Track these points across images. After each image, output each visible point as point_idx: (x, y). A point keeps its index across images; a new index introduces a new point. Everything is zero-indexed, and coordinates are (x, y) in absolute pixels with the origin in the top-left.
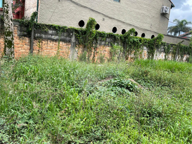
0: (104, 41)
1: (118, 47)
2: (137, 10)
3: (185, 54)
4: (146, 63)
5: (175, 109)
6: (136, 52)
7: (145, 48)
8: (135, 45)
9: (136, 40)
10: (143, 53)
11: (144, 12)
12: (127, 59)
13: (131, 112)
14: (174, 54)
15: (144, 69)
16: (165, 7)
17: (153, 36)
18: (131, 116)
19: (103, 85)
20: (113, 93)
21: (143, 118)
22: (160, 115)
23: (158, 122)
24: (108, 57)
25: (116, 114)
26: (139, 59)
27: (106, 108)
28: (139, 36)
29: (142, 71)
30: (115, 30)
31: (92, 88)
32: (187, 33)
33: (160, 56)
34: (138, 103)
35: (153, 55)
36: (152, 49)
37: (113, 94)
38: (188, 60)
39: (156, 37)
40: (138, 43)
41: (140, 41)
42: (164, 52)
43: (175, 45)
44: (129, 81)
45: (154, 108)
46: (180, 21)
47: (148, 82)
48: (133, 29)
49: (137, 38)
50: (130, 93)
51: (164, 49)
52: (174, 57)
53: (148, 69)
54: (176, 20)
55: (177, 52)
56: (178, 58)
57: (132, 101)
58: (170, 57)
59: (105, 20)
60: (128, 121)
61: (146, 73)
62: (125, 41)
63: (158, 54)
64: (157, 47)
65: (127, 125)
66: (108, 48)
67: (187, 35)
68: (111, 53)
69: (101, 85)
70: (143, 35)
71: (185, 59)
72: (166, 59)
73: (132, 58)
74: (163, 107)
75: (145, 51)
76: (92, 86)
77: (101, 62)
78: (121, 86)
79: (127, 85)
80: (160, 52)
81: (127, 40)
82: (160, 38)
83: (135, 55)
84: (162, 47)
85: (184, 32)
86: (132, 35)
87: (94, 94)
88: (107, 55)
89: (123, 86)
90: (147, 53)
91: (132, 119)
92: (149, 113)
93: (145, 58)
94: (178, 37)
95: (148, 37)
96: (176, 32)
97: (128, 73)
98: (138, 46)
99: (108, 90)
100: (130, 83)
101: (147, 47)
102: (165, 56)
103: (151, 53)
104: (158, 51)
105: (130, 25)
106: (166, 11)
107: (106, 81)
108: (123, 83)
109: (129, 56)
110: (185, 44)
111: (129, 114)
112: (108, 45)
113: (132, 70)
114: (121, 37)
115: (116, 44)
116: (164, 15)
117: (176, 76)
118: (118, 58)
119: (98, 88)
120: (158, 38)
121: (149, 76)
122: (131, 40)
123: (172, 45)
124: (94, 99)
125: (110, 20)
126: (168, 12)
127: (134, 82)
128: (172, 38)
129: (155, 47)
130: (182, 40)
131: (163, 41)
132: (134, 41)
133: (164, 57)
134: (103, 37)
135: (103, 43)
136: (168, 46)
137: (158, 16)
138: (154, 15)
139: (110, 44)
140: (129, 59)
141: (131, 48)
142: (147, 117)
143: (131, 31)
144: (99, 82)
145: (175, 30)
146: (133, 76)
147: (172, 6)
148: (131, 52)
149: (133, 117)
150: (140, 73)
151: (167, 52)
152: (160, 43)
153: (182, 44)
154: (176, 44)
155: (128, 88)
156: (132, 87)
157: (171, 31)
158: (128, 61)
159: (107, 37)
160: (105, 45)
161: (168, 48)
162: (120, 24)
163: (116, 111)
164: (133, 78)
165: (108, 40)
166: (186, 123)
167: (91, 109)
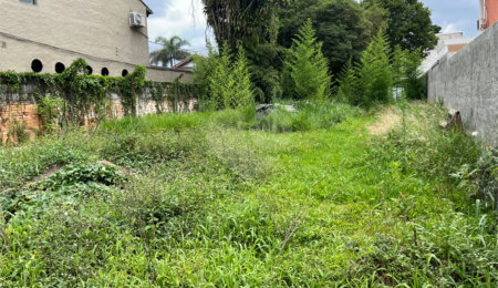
0: (15, 92)
1: (55, 102)
2: (80, 22)
3: (189, 98)
4: (125, 125)
5: (200, 193)
6: (98, 107)
7: (115, 96)
8: (93, 94)
9: (91, 82)
10: (113, 108)
11: (96, 25)
12: (82, 124)
13: (122, 224)
14: (171, 99)
15: (125, 137)
16: (135, 13)
17: (125, 72)
18: (122, 230)
19: (42, 187)
20: (69, 198)
21: (148, 227)
22: (177, 212)
23: (177, 226)
24: (37, 127)
25: (89, 237)
26: (107, 118)
27: (63, 232)
28: (97, 72)
29: (121, 142)
30: (37, 65)
31: (14, 202)
32: (185, 61)
33: (146, 109)
34: (129, 202)
35: (134, 108)
36: (129, 95)
37: (70, 200)
38: (196, 107)
39: (131, 71)
40: (97, 88)
41: (102, 82)
42: (153, 98)
43: (170, 84)
44: (100, 165)
45: (164, 203)
46: (168, 39)
47: (139, 159)
48: (80, 60)
49: (93, 78)
50: (107, 188)
51: (152, 93)
52: (173, 107)
53: (132, 134)
54: (160, 38)
55: (176, 96)
56: (180, 106)
57: (118, 202)
58: (166, 107)
59: (9, 47)
60: (119, 243)
61: (131, 143)
62: (68, 87)
63: (143, 104)
64: (139, 91)
65: (119, 252)
66: (31, 107)
67: (185, 64)
68: (40, 116)
69: (36, 189)
70: (105, 71)
71: (191, 106)
72: (159, 112)
73: (92, 121)
74: (179, 195)
75: (116, 102)
76: (13, 197)
77: (19, 141)
78: (85, 180)
79: (98, 174)
80: (147, 100)
81: (72, 84)
82: (139, 73)
83: (96, 112)
84: (148, 90)
85: (178, 59)
86: (80, 74)
87: (23, 213)
88: (31, 122)
89: (91, 179)
90: (121, 106)
91: (127, 236)
92: (156, 215)
93: (120, 116)
94: (171, 70)
95: (115, 73)
96: (165, 61)
97: (93, 150)
98: (98, 95)
99: (57, 196)
100: (104, 169)
101: (119, 95)
102: (157, 106)
103: (129, 104)
104: (141, 98)
105: (72, 53)
106: (138, 22)
107: (46, 178)
108: (88, 172)
109: (86, 117)
110: (186, 80)
111: (118, 228)
112: (29, 99)
113: (100, 143)
114: (56, 80)
115: (48, 95)
116: (137, 29)
117: (186, 136)
118: (61, 124)
119: (29, 197)
120: (135, 74)
121: (138, 148)
122: (82, 83)
123: (165, 84)
124: (27, 223)
125: (21, 45)
126: (143, 24)
127: (112, 165)
128: (161, 73)
129: (133, 92)
130: (179, 74)
131: (147, 79)
132: (89, 85)
133: (155, 110)
134: (12, 83)
135: (15, 96)
136: (158, 87)
137: (126, 31)
138: (118, 30)
139: (33, 98)
140: (86, 123)
141: (85, 99)
142: (155, 223)
143: (79, 64)
144: (28, 184)
145: (163, 57)
146: (105, 154)
147: (149, 13)
148: (88, 107)
149: (127, 232)
150: (119, 145)
151: (158, 98)
152: (143, 84)
153: (181, 81)
154: (172, 81)
155: (101, 180)
156: (108, 175)
157: (157, 60)
158: (86, 127)
159: (23, 83)
160: (21, 100)
161: (160, 91)
162: (46, 51)
163: (87, 232)
164: (105, 158)
165: (25, 88)
166: (224, 210)
167: (27, 247)
